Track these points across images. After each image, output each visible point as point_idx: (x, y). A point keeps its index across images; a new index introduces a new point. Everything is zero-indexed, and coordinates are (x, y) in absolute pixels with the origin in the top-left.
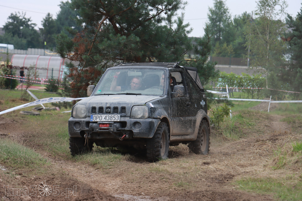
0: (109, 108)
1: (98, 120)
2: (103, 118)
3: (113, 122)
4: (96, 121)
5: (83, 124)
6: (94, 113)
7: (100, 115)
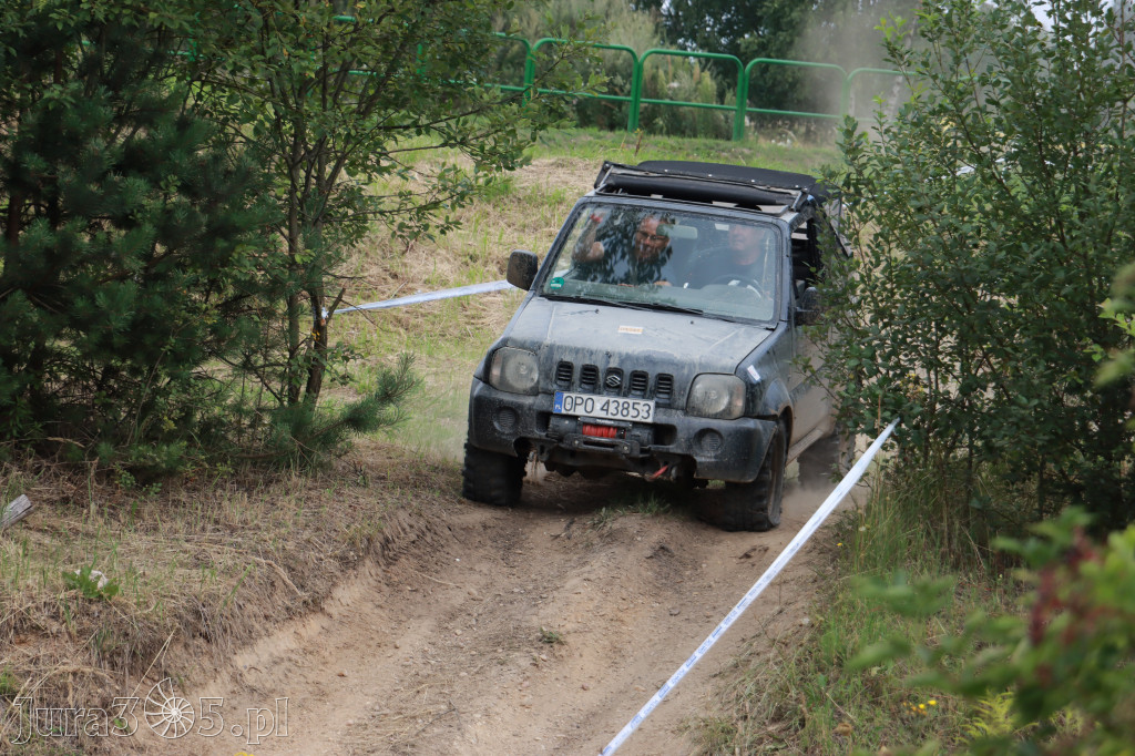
0: (617, 371)
1: (580, 411)
2: (598, 406)
3: (631, 422)
4: (571, 413)
5: (527, 418)
6: (565, 383)
7: (589, 397)
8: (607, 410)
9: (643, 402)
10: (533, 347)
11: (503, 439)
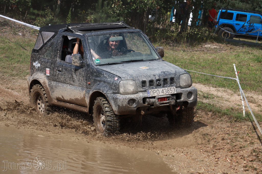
0: (159, 80)
2: (160, 92)
4: (153, 96)
5: (140, 101)
6: (145, 87)
7: (157, 89)
8: (163, 92)
9: (172, 88)
10: (131, 78)
11: (132, 110)
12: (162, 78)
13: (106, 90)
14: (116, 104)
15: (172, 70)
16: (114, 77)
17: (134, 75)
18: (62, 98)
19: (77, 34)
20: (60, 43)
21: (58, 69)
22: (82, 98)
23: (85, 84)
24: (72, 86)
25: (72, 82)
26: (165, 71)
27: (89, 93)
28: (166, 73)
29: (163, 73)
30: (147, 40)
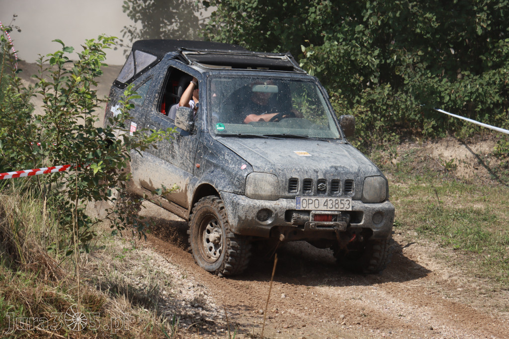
0: (323, 181)
1: (311, 207)
2: (321, 203)
3: (341, 211)
4: (307, 209)
5: (279, 215)
6: (294, 191)
7: (316, 198)
8: (327, 206)
9: (346, 199)
10: (271, 170)
11: (262, 228)
12: (329, 178)
13: (223, 184)
14: (235, 213)
15: (354, 165)
16: (240, 164)
17: (279, 166)
18: (149, 183)
19: (194, 69)
20: (162, 80)
21: (151, 127)
22: (182, 190)
23: (191, 165)
24: (169, 166)
25: (170, 158)
26: (339, 165)
27: (194, 185)
28: (339, 169)
29: (333, 169)
30: (324, 98)
